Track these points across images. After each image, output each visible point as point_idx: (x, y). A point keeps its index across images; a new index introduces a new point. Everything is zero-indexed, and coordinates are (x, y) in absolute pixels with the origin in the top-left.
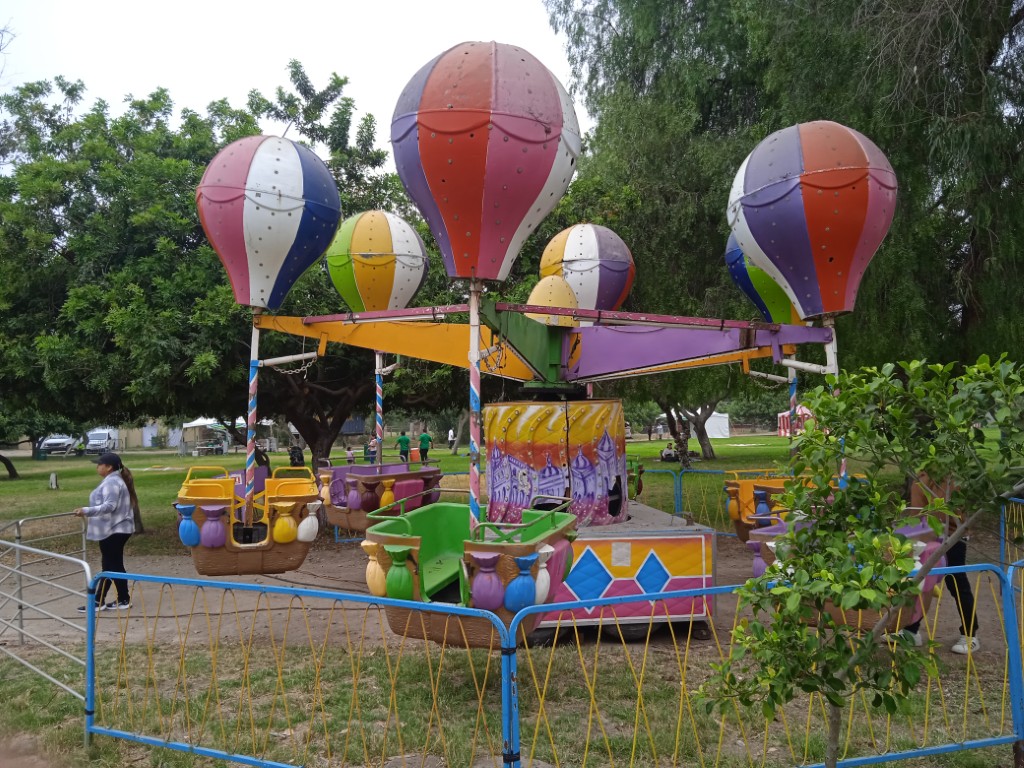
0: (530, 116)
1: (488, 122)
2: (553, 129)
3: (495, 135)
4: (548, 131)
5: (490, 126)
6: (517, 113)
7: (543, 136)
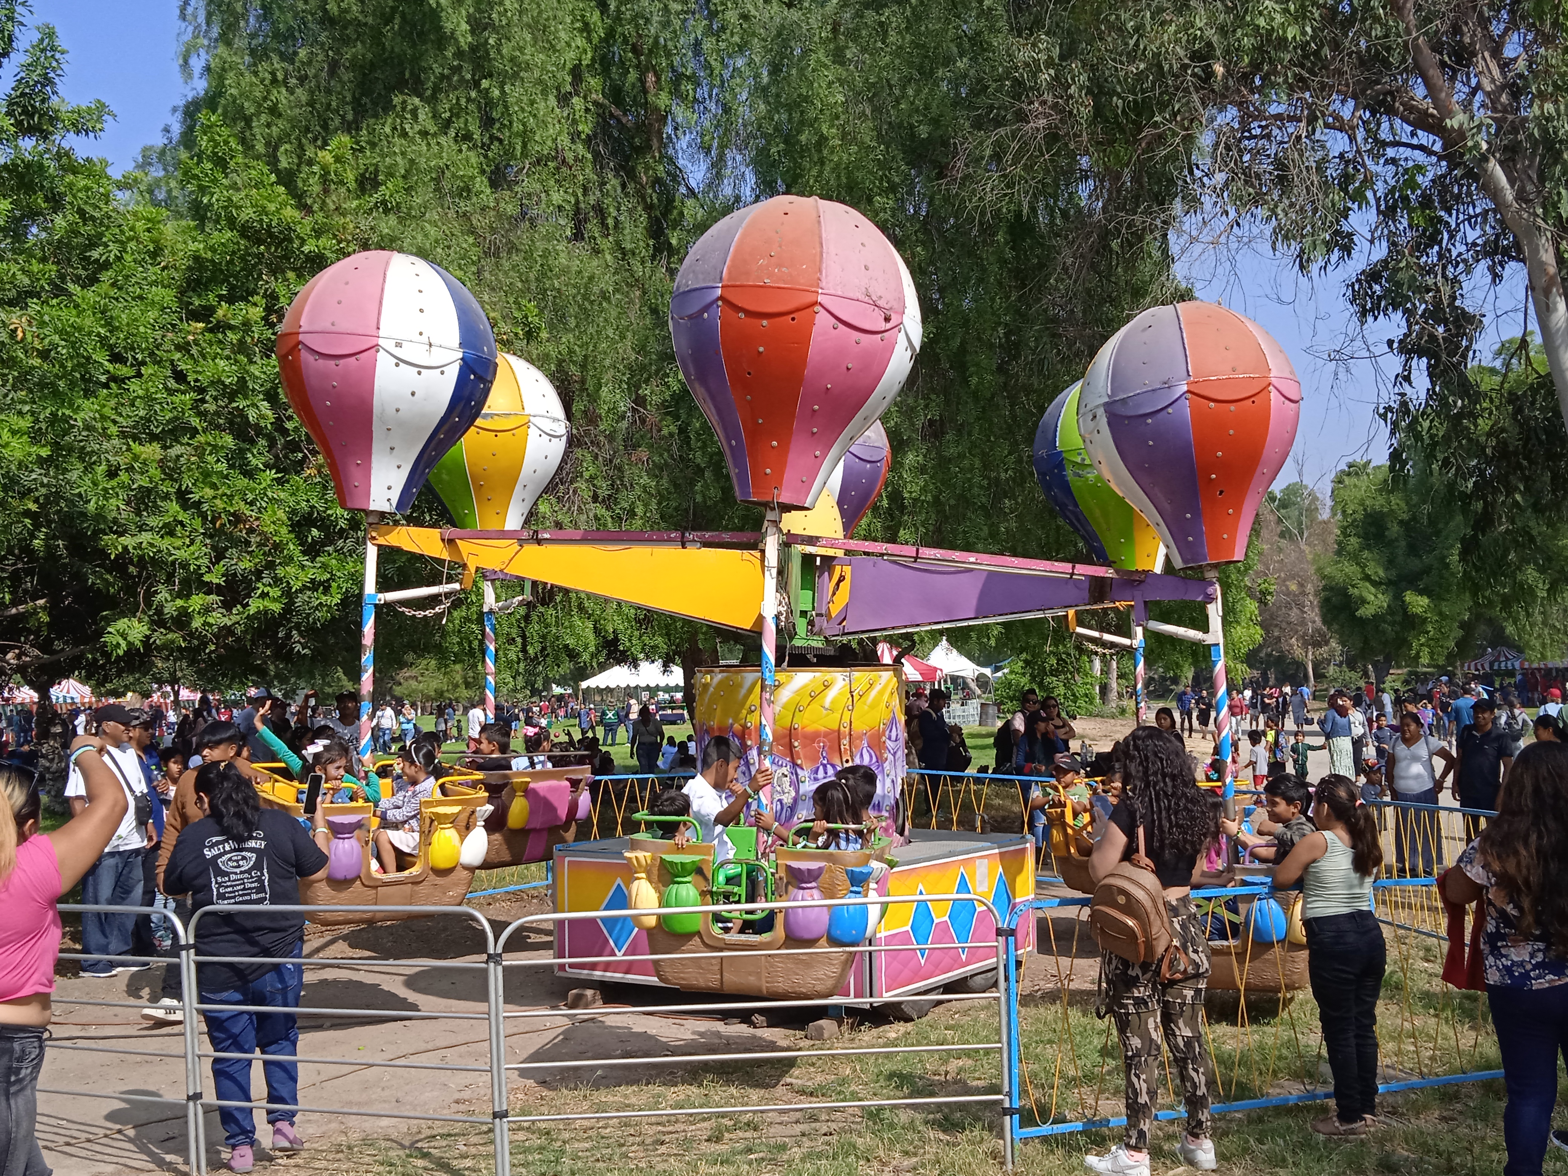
0: (867, 299)
1: (816, 303)
2: (893, 317)
3: (822, 319)
4: (887, 319)
5: (817, 308)
6: (851, 295)
7: (883, 326)
